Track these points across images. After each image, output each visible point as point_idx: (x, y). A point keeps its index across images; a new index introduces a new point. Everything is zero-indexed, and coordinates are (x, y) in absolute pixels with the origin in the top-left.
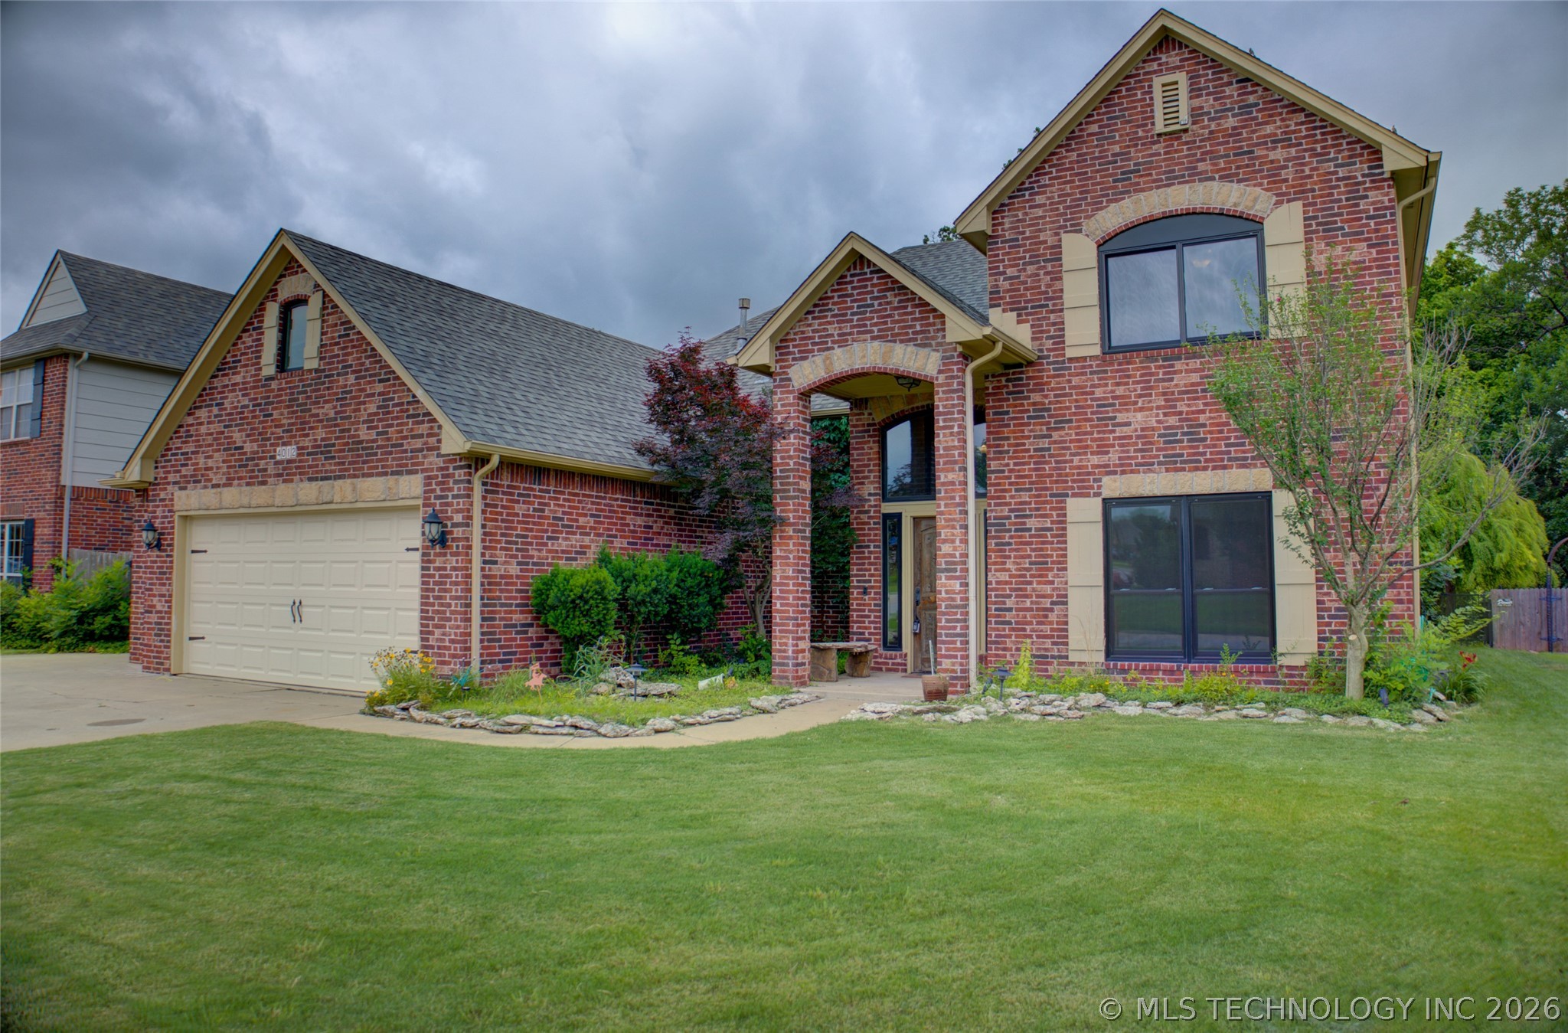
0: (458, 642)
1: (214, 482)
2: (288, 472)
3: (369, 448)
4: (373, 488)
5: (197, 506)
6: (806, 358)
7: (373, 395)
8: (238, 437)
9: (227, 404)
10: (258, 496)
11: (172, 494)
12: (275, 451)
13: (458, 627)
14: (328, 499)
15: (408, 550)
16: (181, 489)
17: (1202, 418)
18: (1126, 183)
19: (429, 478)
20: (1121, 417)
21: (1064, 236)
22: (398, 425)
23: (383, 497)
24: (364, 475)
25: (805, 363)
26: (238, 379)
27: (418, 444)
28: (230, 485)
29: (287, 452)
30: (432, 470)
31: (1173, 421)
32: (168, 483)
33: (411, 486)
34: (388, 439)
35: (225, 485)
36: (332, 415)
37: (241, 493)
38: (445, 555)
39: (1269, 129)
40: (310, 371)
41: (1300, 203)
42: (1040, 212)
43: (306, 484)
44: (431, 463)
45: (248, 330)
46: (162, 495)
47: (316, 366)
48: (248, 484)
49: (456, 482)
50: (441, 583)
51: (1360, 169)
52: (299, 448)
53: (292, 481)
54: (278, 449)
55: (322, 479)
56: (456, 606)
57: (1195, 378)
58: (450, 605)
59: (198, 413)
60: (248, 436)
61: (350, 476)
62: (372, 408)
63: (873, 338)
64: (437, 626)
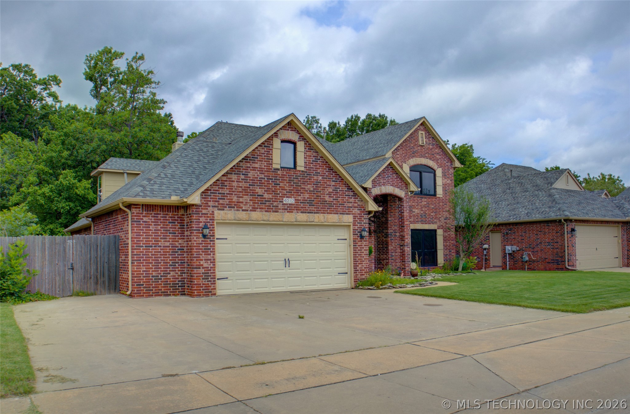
0: (367, 268)
1: (244, 208)
2: (289, 209)
3: (330, 204)
4: (333, 218)
5: (233, 218)
6: (375, 187)
7: (331, 185)
8: (259, 191)
9: (250, 175)
10: (273, 217)
11: (213, 212)
12: (283, 199)
13: (367, 263)
14: (312, 220)
15: (338, 239)
16: (219, 209)
17: (427, 212)
18: (414, 155)
19: (355, 216)
20: (414, 210)
21: (404, 164)
22: (342, 197)
23: (337, 221)
24: (328, 213)
25: (375, 189)
26: (256, 165)
27: (350, 205)
28: (255, 211)
29: (291, 201)
30: (356, 214)
31: (422, 212)
32: (209, 206)
33: (348, 219)
34: (338, 202)
35: (250, 211)
36: (312, 189)
37: (263, 214)
38: (362, 241)
39: (436, 150)
40: (300, 171)
41: (441, 169)
42: (398, 156)
43: (301, 214)
44: (355, 212)
45: (262, 146)
46: (204, 211)
47: (303, 170)
48: (266, 211)
49: (364, 219)
50: (361, 250)
51: (449, 164)
52: (295, 200)
53: (292, 212)
54: (284, 199)
55: (308, 213)
56: (366, 257)
57: (425, 203)
58: (364, 257)
59: (229, 176)
60: (265, 191)
61: (321, 213)
62: (331, 190)
63: (391, 185)
64: (360, 264)
